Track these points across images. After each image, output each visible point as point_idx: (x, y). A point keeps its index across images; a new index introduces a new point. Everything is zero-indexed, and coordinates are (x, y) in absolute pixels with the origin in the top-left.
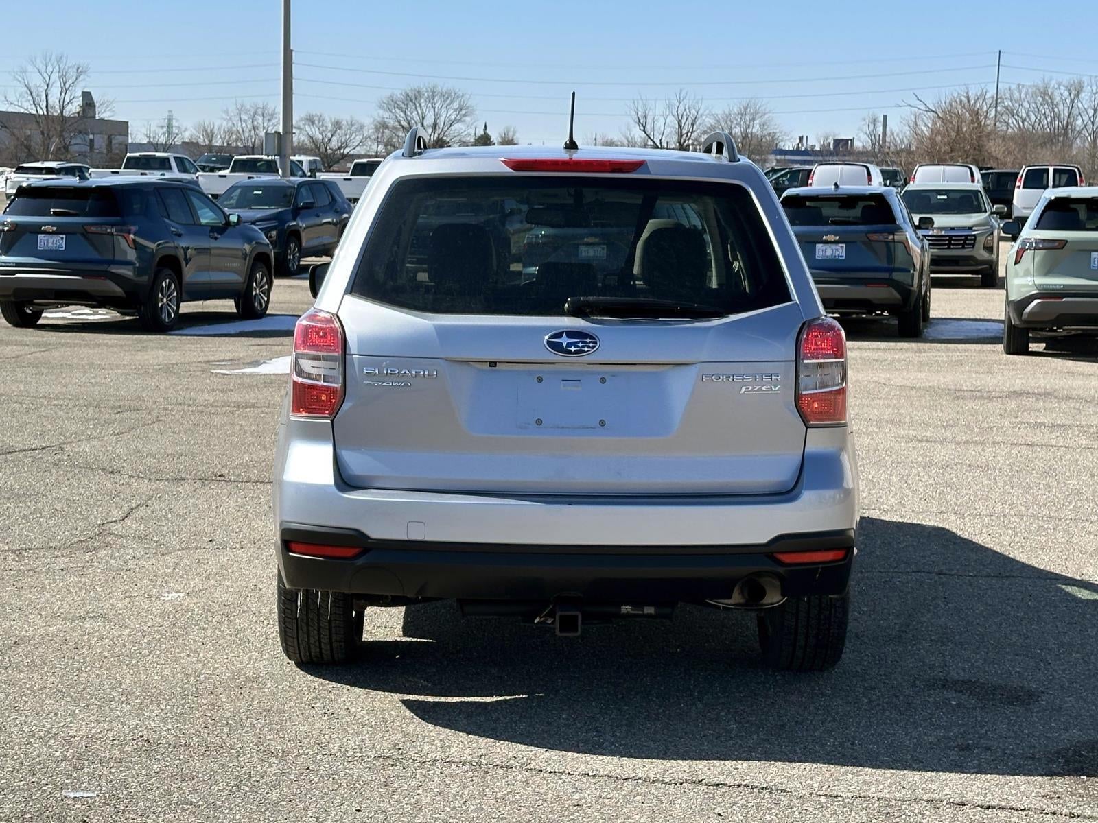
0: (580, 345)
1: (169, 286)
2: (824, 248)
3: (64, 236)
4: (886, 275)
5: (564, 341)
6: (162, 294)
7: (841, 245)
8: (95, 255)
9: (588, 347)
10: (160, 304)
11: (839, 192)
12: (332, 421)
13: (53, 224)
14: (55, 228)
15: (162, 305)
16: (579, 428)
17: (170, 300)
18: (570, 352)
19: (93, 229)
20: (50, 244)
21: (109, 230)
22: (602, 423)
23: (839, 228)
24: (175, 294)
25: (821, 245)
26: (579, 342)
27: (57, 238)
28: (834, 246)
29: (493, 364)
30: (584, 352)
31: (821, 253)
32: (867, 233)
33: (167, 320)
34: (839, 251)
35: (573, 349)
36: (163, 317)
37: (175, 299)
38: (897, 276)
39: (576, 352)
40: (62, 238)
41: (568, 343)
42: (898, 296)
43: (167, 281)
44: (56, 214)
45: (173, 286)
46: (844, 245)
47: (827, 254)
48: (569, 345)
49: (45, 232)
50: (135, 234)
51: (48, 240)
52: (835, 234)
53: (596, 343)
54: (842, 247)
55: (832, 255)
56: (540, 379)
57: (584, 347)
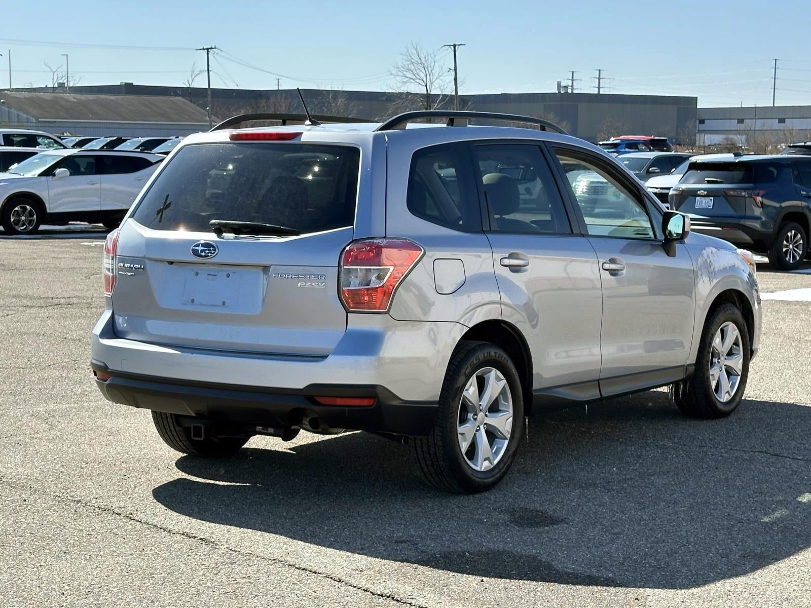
0: (207, 251)
1: (795, 235)
3: (712, 198)
5: (200, 249)
6: (788, 242)
8: (731, 212)
9: (211, 253)
10: (784, 250)
13: (705, 190)
14: (706, 193)
15: (787, 251)
16: (211, 306)
17: (797, 247)
18: (201, 256)
19: (732, 193)
20: (703, 204)
21: (743, 194)
22: (224, 303)
24: (801, 242)
26: (206, 250)
27: (707, 199)
29: (172, 263)
30: (209, 256)
33: (791, 261)
36: (787, 259)
37: (802, 246)
39: (205, 256)
40: (711, 200)
43: (793, 232)
44: (709, 182)
45: (799, 236)
48: (202, 251)
49: (699, 196)
50: (762, 197)
51: (702, 201)
53: (215, 250)
57: (208, 253)
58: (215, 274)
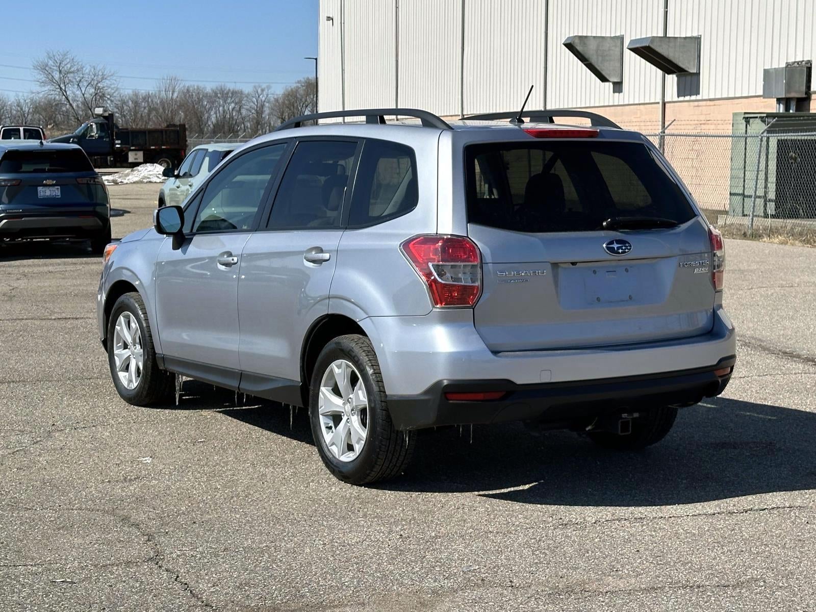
0: (624, 248)
2: (44, 190)
4: (91, 209)
5: (615, 246)
7: (56, 187)
9: (628, 249)
11: (44, 148)
12: (474, 309)
16: (619, 301)
18: (619, 253)
22: (630, 298)
23: (55, 175)
25: (41, 187)
26: (622, 246)
28: (51, 188)
29: (573, 264)
30: (626, 252)
31: (42, 194)
32: (76, 178)
34: (55, 192)
35: (620, 251)
38: (98, 209)
39: (622, 253)
41: (617, 248)
42: (100, 223)
46: (59, 187)
47: (46, 194)
48: (618, 248)
52: (53, 179)
53: (631, 246)
54: (58, 189)
55: (51, 195)
56: (595, 272)
57: (625, 249)
58: (614, 270)
